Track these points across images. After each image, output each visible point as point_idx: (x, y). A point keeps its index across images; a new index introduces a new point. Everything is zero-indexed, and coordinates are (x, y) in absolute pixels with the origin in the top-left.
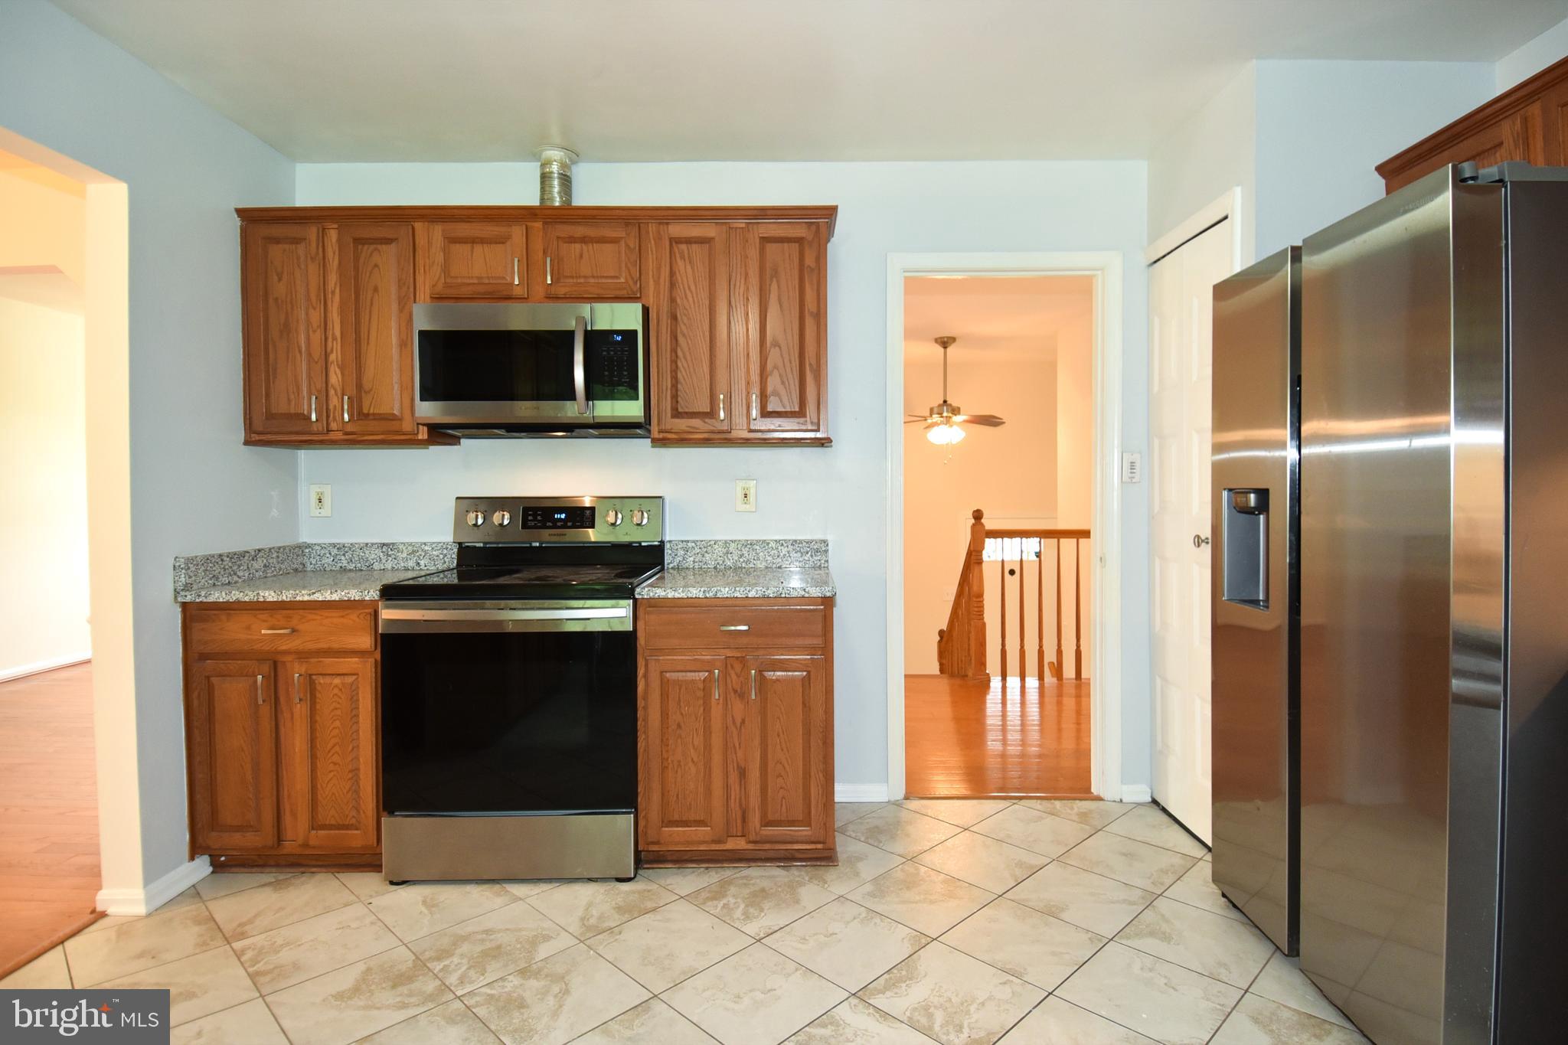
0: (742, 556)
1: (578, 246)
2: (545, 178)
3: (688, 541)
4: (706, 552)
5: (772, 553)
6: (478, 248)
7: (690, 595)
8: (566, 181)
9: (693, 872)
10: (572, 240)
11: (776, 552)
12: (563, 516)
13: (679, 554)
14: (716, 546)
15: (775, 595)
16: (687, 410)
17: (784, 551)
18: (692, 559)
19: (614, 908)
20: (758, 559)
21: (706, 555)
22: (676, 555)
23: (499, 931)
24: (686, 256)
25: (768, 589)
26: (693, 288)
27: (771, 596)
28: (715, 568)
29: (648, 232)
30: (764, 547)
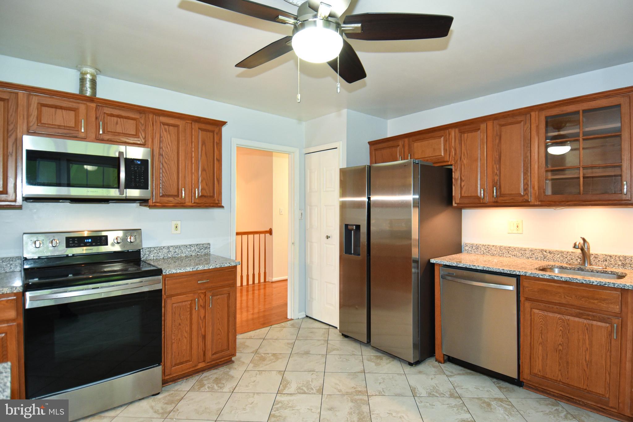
0: (175, 252)
1: (115, 119)
2: (82, 81)
3: (151, 248)
4: (159, 252)
5: (188, 250)
6: (59, 111)
7: (187, 271)
8: (94, 83)
10: (112, 115)
11: (190, 249)
12: (90, 240)
13: (146, 254)
14: (164, 249)
16: (167, 194)
17: (193, 249)
18: (153, 255)
19: (165, 404)
20: (182, 253)
21: (159, 253)
22: (145, 254)
24: (167, 130)
25: (217, 265)
26: (170, 144)
27: (218, 267)
28: (163, 258)
29: (149, 118)
30: (185, 248)
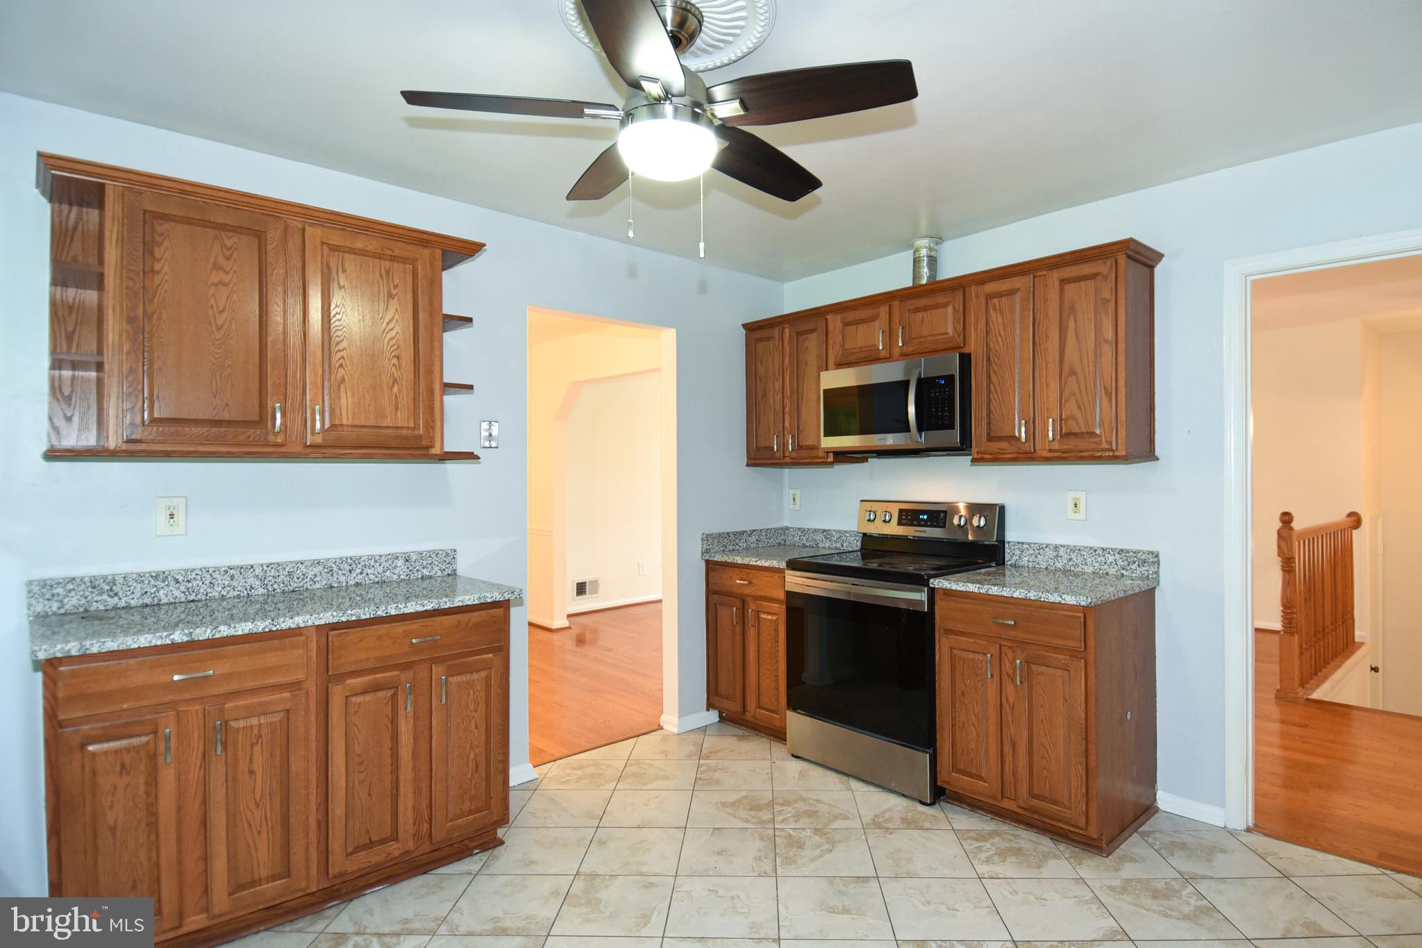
0: (1070, 560)
1: (920, 314)
2: (916, 262)
3: (1023, 543)
4: (1039, 554)
5: (1099, 559)
6: (860, 326)
7: (968, 590)
8: (933, 261)
9: (980, 817)
10: (917, 310)
11: (1102, 559)
12: (925, 517)
13: (1016, 554)
14: (1047, 550)
15: (1036, 598)
16: (997, 435)
17: (1111, 559)
18: (1026, 559)
19: (901, 818)
20: (1086, 564)
21: (1039, 556)
22: (1013, 554)
23: (824, 803)
24: (998, 308)
25: (1029, 592)
26: (1002, 332)
27: (1032, 598)
28: (1047, 568)
29: (971, 293)
30: (1091, 553)
